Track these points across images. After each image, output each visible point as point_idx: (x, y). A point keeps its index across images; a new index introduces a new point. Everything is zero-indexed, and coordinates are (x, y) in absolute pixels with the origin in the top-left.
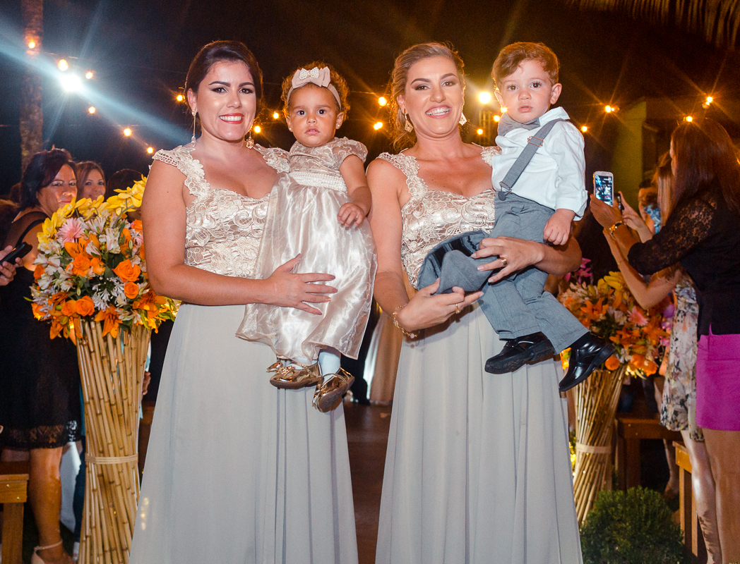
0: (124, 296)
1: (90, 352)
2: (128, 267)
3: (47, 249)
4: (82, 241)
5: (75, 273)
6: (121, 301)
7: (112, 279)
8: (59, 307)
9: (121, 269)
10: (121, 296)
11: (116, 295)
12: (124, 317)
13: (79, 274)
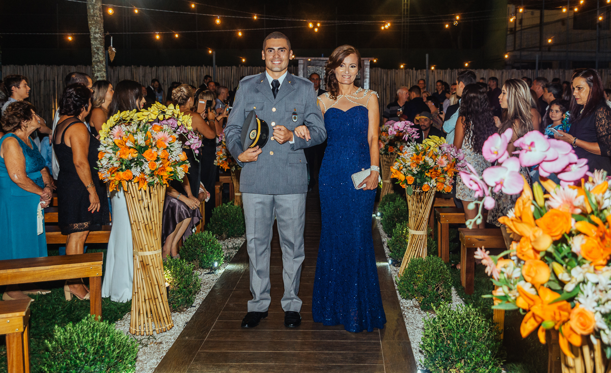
0: (149, 169)
1: (132, 198)
2: (151, 153)
3: (105, 143)
4: (124, 138)
5: (121, 157)
6: (147, 171)
7: (142, 160)
8: (113, 175)
9: (146, 154)
10: (147, 168)
11: (144, 168)
12: (150, 180)
13: (123, 157)
